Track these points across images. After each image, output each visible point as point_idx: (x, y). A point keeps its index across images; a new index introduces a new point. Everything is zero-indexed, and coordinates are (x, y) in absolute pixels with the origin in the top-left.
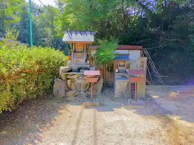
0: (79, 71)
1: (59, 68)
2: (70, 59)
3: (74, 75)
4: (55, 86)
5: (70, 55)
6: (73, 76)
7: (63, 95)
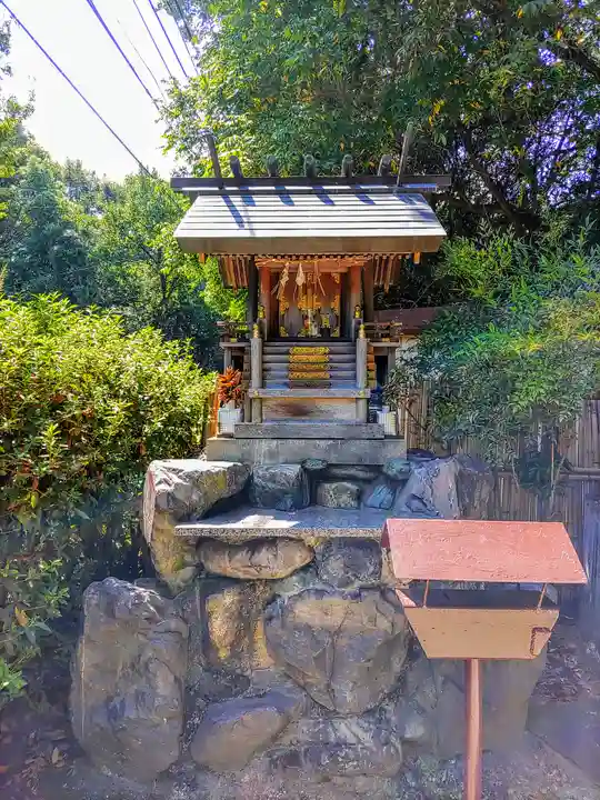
0: (314, 500)
1: (142, 468)
2: (235, 394)
3: (271, 541)
4: (86, 659)
5: (239, 363)
6: (264, 556)
7: (168, 756)
